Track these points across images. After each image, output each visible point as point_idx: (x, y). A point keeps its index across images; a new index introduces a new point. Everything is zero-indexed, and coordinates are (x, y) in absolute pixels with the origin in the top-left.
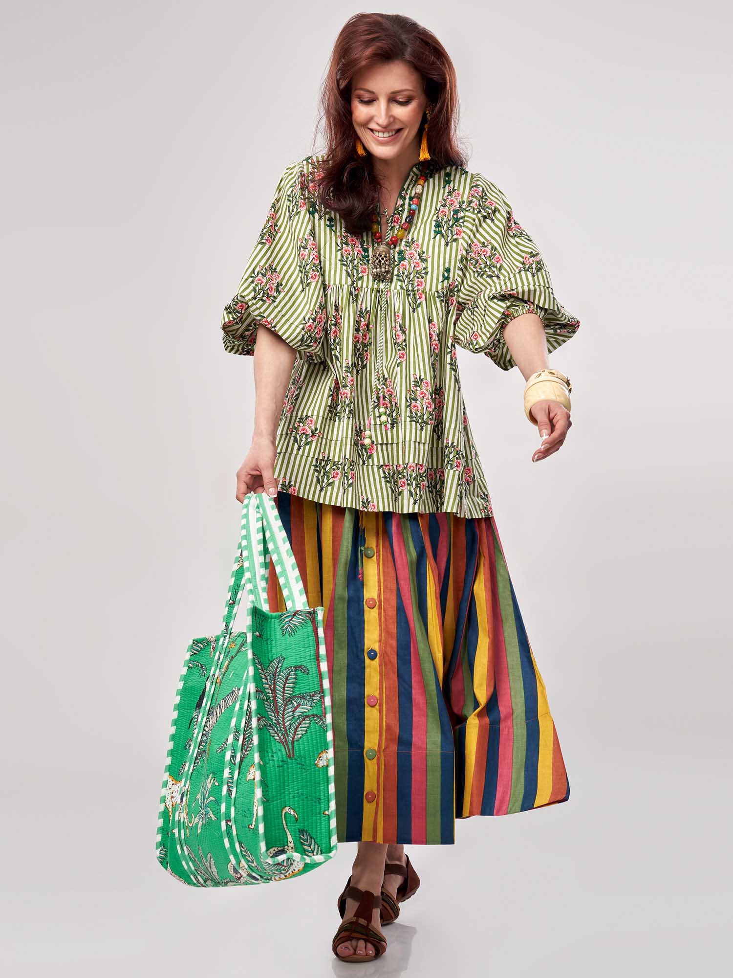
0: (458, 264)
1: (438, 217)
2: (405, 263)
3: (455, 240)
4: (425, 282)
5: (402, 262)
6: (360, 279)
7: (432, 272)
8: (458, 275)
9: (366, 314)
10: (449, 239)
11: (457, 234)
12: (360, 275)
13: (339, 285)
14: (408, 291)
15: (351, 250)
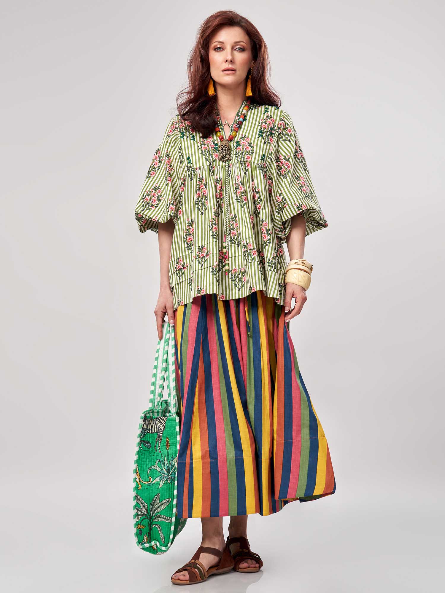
0: (269, 156)
1: (261, 127)
2: (240, 147)
3: (269, 143)
4: (252, 157)
6: (214, 161)
8: (268, 161)
11: (270, 140)
12: (214, 159)
14: (241, 162)
15: (207, 147)
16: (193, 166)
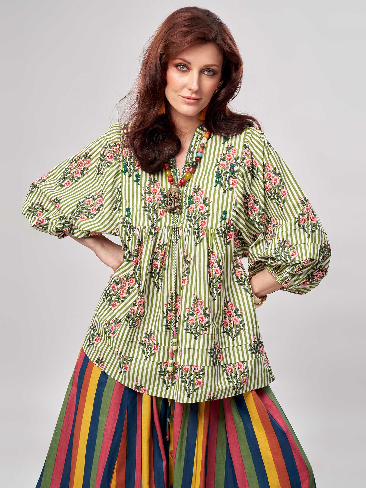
0: (233, 207)
1: (218, 169)
2: (193, 206)
3: (231, 189)
4: (207, 222)
5: (191, 206)
6: (159, 220)
7: (213, 214)
8: (233, 216)
9: (163, 246)
10: (227, 188)
11: (233, 184)
12: (159, 217)
13: (143, 227)
14: (194, 229)
15: (152, 198)
16: (132, 223)
